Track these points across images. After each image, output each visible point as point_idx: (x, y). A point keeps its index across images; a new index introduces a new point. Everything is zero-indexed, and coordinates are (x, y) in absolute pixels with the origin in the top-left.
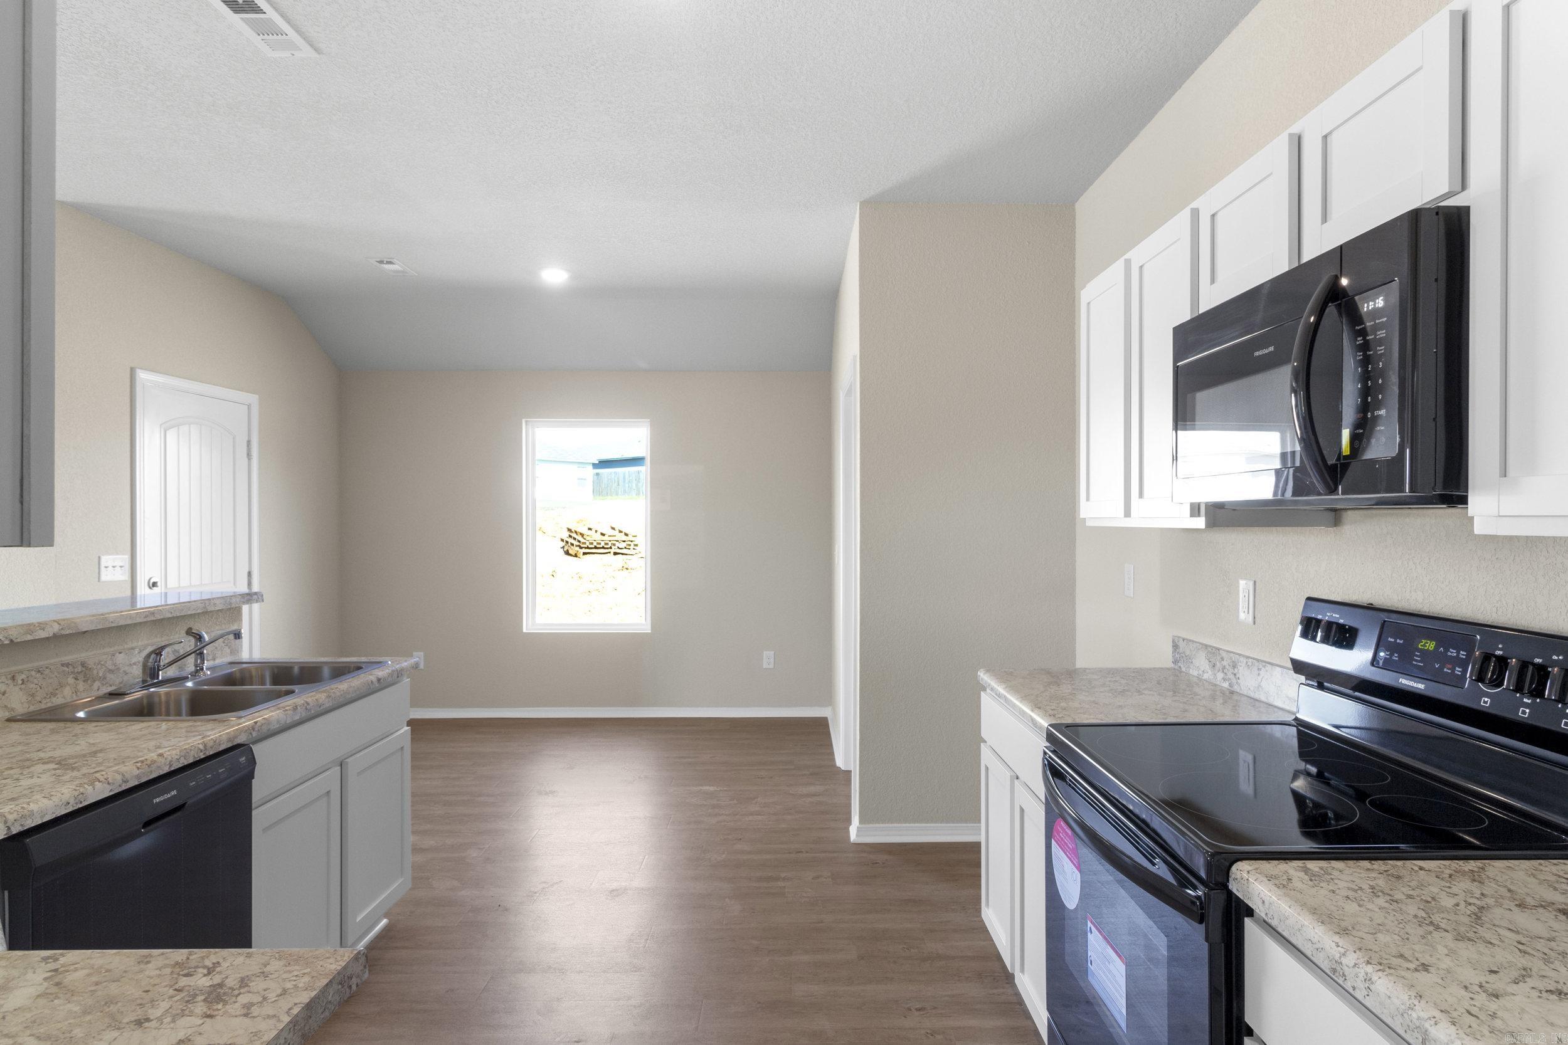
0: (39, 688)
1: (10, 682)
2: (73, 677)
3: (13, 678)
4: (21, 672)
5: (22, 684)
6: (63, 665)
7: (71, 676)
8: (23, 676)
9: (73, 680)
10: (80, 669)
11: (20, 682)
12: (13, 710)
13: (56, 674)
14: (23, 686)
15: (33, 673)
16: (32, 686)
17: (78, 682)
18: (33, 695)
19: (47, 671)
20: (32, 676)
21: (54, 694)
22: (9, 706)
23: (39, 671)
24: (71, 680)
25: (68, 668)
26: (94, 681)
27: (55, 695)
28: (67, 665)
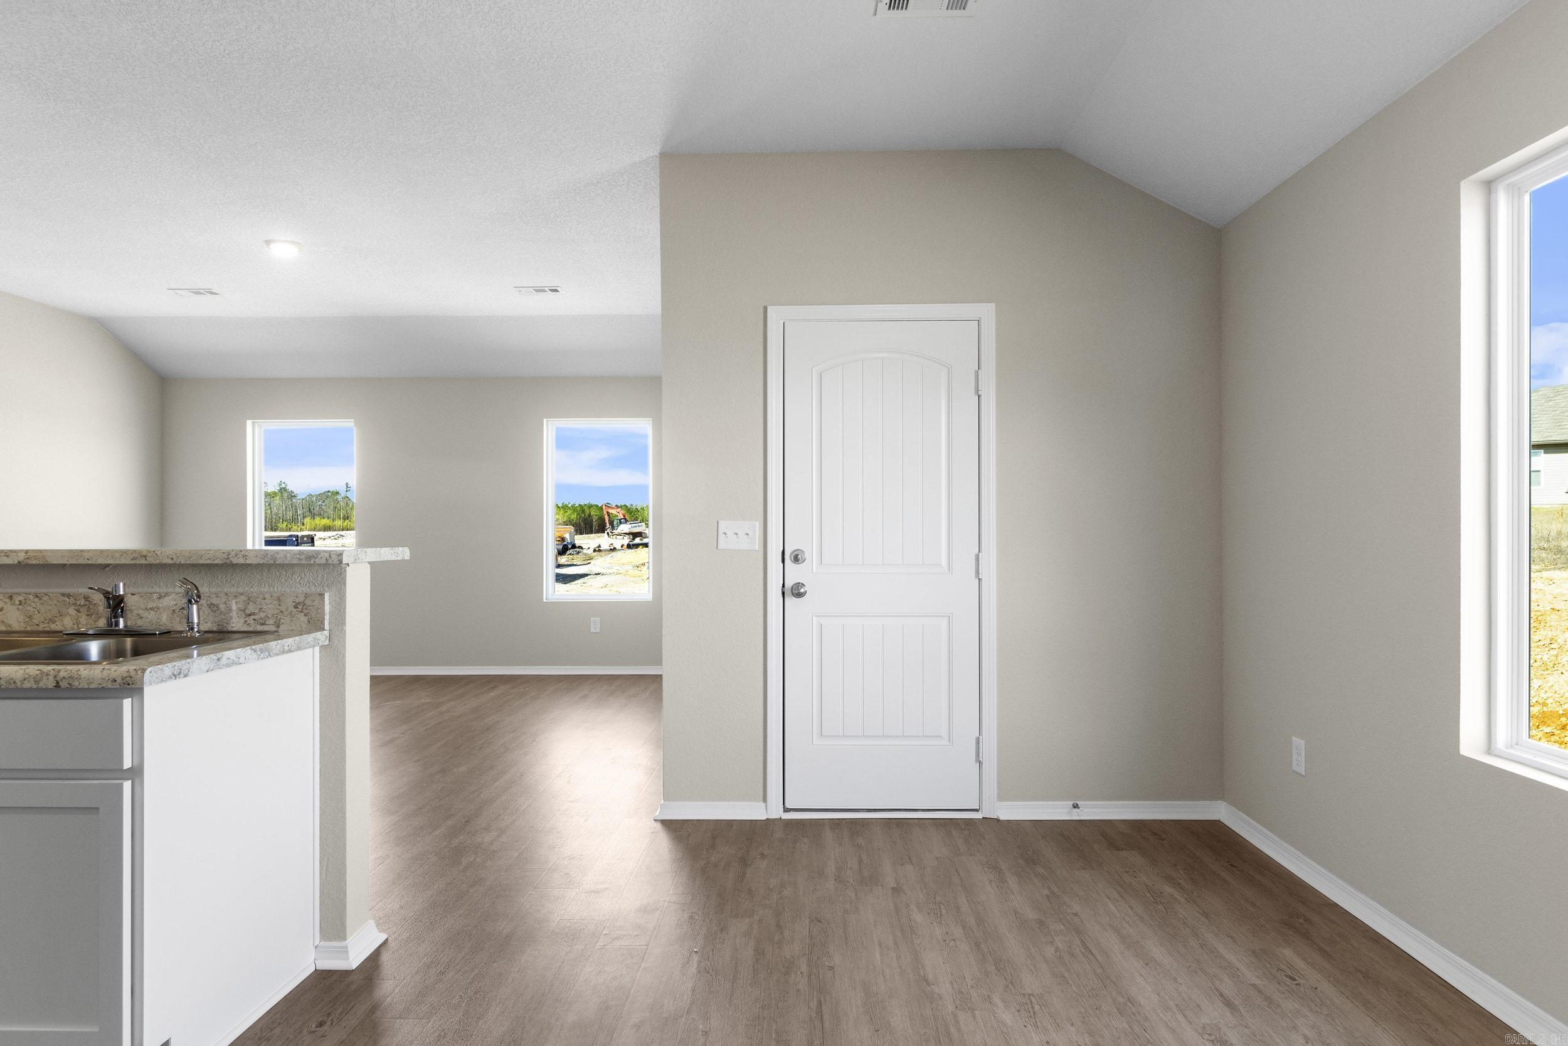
0: (36, 612)
1: (7, 600)
2: (74, 609)
3: (11, 597)
4: (19, 594)
5: (20, 604)
6: (63, 595)
7: (73, 607)
8: (21, 598)
9: (75, 612)
10: (83, 602)
11: (18, 603)
12: (10, 626)
13: (55, 602)
14: (20, 607)
15: (31, 597)
16: (29, 608)
17: (80, 614)
18: (30, 617)
19: (46, 598)
20: (30, 600)
21: (52, 621)
22: (6, 621)
23: (37, 596)
24: (72, 611)
25: (70, 599)
26: (100, 617)
27: (54, 622)
28: (69, 596)
